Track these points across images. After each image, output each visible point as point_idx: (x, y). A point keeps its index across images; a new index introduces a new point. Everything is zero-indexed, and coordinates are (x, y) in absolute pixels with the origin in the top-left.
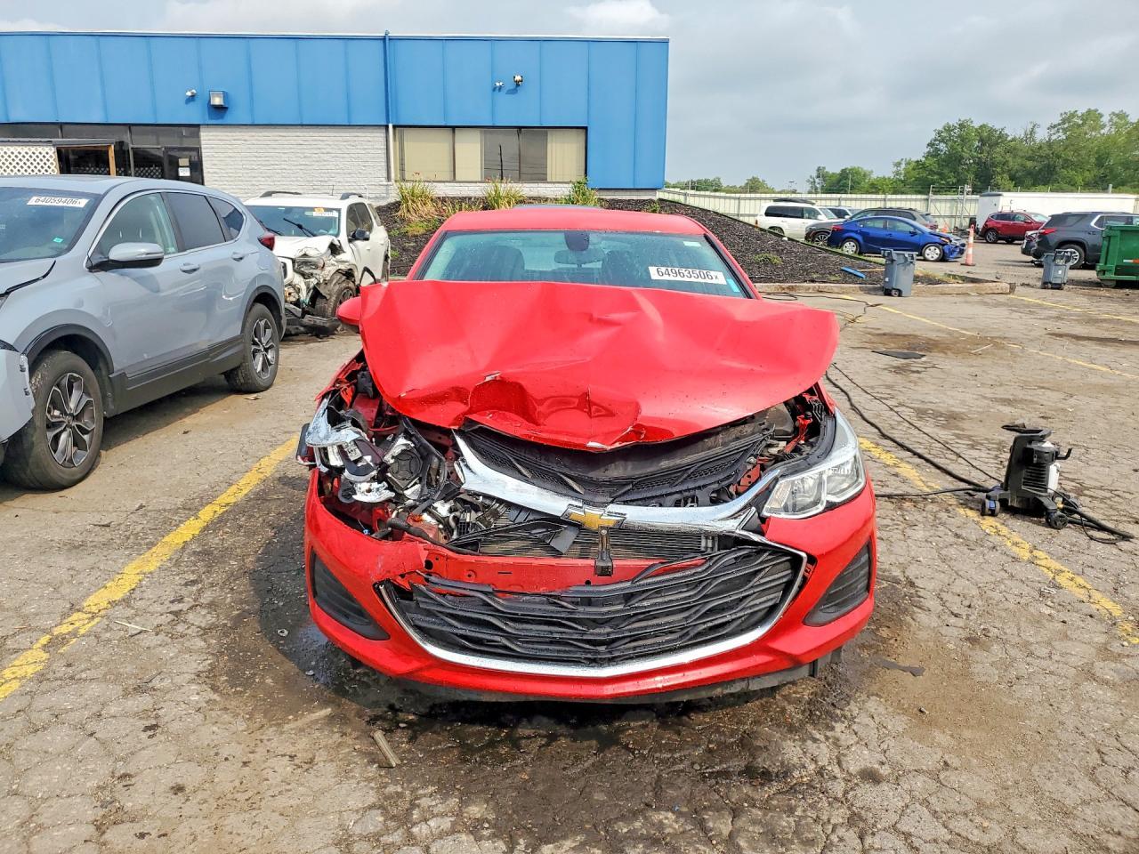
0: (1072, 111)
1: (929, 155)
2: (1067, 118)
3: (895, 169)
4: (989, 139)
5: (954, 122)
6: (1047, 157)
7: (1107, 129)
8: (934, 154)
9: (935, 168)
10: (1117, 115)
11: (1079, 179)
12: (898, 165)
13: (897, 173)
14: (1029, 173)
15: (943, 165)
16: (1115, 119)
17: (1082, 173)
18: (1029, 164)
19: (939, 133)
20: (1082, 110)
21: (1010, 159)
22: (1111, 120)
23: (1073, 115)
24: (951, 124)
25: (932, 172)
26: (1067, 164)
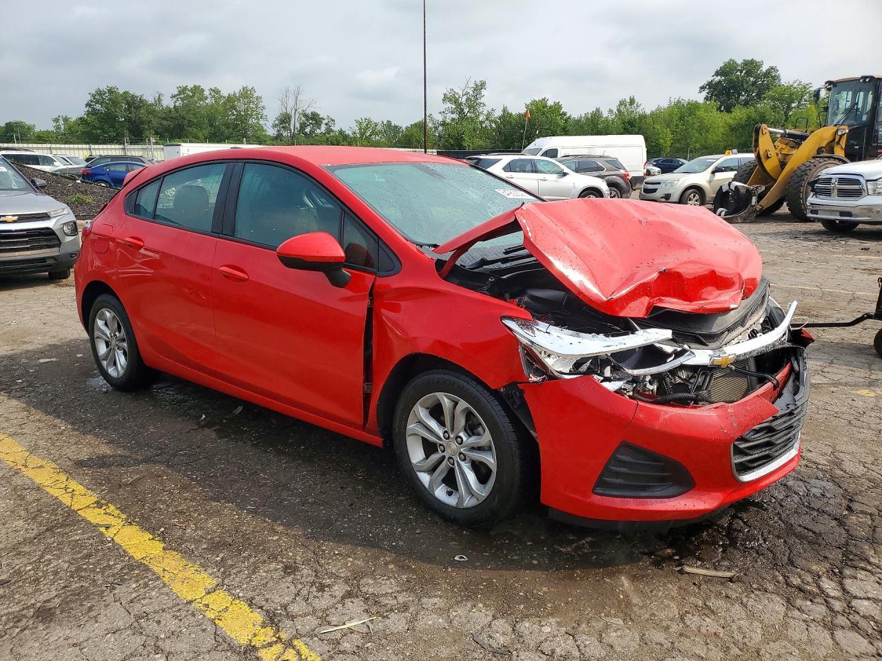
0: (184, 86)
1: (88, 113)
2: (183, 90)
3: (55, 124)
4: (134, 103)
5: (103, 88)
6: (176, 118)
7: (209, 100)
8: (94, 112)
9: (97, 124)
10: (214, 91)
11: (200, 135)
12: (56, 120)
13: (58, 128)
14: (167, 130)
15: (102, 122)
16: (213, 94)
17: (201, 130)
18: (165, 122)
19: (94, 96)
20: (190, 86)
21: (152, 119)
22: (210, 94)
23: (185, 88)
24: (101, 89)
25: (95, 128)
26: (190, 124)
